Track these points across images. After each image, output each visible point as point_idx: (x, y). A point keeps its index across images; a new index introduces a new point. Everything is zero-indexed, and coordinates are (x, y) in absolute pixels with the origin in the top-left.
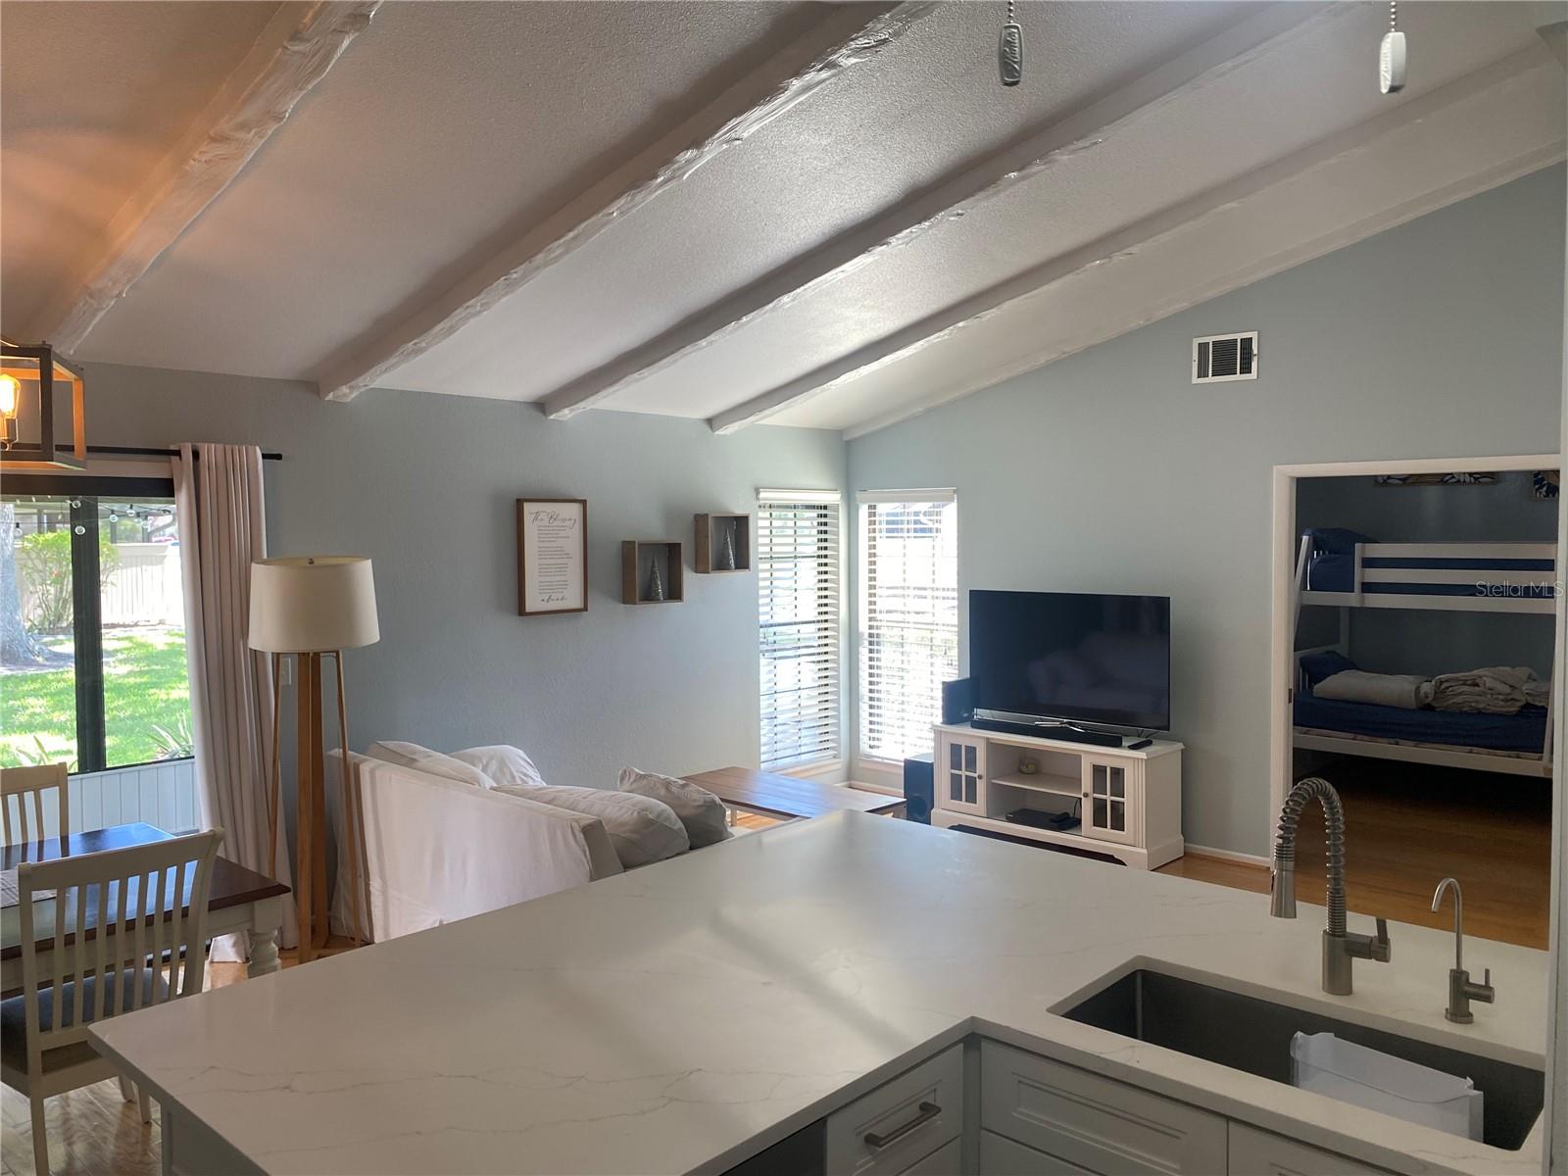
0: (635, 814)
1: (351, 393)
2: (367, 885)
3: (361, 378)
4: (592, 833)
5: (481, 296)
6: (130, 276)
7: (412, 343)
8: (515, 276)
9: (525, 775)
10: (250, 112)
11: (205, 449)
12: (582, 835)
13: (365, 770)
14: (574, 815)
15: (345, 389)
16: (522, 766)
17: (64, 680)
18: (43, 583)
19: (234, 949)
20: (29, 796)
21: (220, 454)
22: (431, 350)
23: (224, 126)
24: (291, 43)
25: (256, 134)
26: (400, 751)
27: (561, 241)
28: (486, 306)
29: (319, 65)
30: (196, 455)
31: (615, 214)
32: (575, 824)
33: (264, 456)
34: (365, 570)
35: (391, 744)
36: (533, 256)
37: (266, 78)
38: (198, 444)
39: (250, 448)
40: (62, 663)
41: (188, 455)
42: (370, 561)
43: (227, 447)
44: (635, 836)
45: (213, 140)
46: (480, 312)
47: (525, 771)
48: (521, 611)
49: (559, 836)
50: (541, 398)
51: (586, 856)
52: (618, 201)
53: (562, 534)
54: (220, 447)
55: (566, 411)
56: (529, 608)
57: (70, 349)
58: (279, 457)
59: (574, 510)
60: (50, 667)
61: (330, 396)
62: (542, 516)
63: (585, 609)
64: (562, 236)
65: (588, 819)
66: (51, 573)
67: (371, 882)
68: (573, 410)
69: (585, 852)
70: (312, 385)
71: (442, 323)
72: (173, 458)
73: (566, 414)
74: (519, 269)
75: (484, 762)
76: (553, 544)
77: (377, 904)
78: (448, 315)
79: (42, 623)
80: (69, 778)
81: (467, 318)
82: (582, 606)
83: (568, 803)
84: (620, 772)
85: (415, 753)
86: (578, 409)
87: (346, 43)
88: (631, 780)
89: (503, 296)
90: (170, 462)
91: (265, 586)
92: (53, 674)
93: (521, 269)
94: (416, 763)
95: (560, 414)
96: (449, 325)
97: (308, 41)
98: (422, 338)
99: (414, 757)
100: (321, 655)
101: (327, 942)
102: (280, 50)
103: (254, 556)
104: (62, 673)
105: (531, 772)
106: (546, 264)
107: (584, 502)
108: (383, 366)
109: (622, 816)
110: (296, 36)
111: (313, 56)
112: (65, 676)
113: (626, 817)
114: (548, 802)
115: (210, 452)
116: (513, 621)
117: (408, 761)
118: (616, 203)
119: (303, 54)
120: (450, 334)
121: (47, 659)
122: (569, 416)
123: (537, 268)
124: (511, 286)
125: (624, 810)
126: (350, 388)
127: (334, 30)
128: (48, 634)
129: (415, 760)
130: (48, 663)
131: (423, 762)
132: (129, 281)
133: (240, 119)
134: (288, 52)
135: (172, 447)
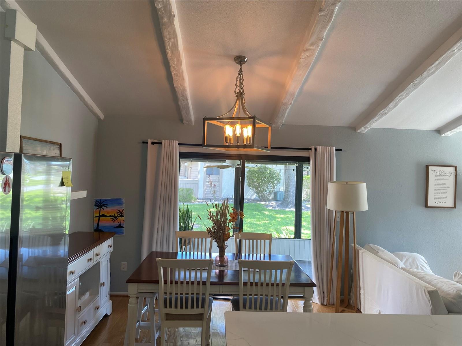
0: (455, 291)
1: (365, 130)
2: (360, 291)
3: (367, 125)
4: (433, 295)
5: (405, 91)
6: (292, 98)
7: (383, 111)
8: (416, 82)
9: (423, 266)
10: (313, 39)
11: (318, 148)
12: (428, 294)
13: (360, 252)
14: (426, 285)
15: (363, 128)
16: (422, 262)
17: (307, 214)
18: (307, 188)
19: (318, 300)
20: (262, 241)
21: (323, 149)
22: (390, 113)
23: (307, 46)
24: (319, 13)
25: (316, 46)
26: (374, 248)
27: (434, 65)
28: (407, 95)
29: (329, 18)
30: (316, 149)
31: (456, 51)
32: (426, 289)
33: (336, 150)
34: (364, 186)
35: (372, 245)
36: (423, 73)
37: (315, 27)
38: (316, 147)
39: (332, 147)
40: (308, 209)
41: (313, 150)
42: (366, 183)
43: (325, 147)
44: (453, 300)
45: (305, 51)
46: (405, 97)
47: (423, 264)
48: (426, 205)
49: (420, 292)
50: (439, 128)
51: (430, 303)
52: (456, 45)
53: (445, 178)
54: (323, 147)
55: (449, 133)
56: (430, 204)
57: (283, 121)
58: (341, 150)
59: (452, 169)
60: (305, 210)
61: (359, 131)
62: (437, 171)
63: (455, 207)
64: (433, 64)
65: (432, 288)
66: (309, 186)
67: (361, 290)
68: (452, 132)
69: (429, 301)
70: (353, 128)
71: (392, 103)
72: (310, 151)
73: (449, 134)
74: (417, 79)
75: (407, 258)
76: (442, 182)
77: (362, 298)
78: (393, 100)
79: (306, 199)
80: (272, 239)
81: (400, 101)
82: (454, 207)
83: (428, 280)
84: (454, 273)
85: (379, 250)
86: (454, 131)
87: (337, 8)
88: (459, 278)
89: (414, 90)
90: (309, 152)
91: (332, 189)
92: (305, 212)
93: (418, 79)
94: (378, 254)
95: (446, 134)
96: (394, 103)
97: (324, 10)
98: (385, 109)
99: (378, 251)
100: (350, 213)
101: (347, 306)
102: (317, 16)
103: (331, 180)
104: (307, 212)
105: (426, 266)
106: (429, 76)
107: (456, 167)
108: (374, 120)
109: (449, 291)
110: (321, 10)
111: (327, 15)
112: (308, 213)
113: (451, 291)
114: (419, 278)
115: (319, 149)
116: (422, 210)
117: (375, 253)
118: (455, 46)
119: (324, 16)
120: (395, 107)
121: (305, 208)
122: (451, 135)
123: (425, 78)
124: (416, 86)
125: (450, 289)
126: (365, 128)
127: (332, 4)
128: (307, 202)
129: (378, 252)
130: (305, 209)
131: (380, 254)
132: (293, 99)
133: (310, 42)
134: (320, 16)
135: (310, 148)
